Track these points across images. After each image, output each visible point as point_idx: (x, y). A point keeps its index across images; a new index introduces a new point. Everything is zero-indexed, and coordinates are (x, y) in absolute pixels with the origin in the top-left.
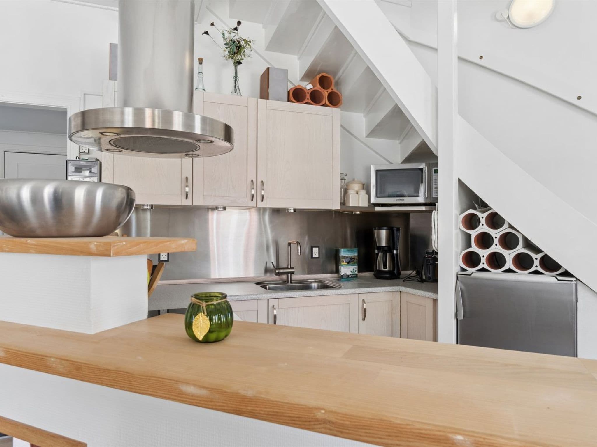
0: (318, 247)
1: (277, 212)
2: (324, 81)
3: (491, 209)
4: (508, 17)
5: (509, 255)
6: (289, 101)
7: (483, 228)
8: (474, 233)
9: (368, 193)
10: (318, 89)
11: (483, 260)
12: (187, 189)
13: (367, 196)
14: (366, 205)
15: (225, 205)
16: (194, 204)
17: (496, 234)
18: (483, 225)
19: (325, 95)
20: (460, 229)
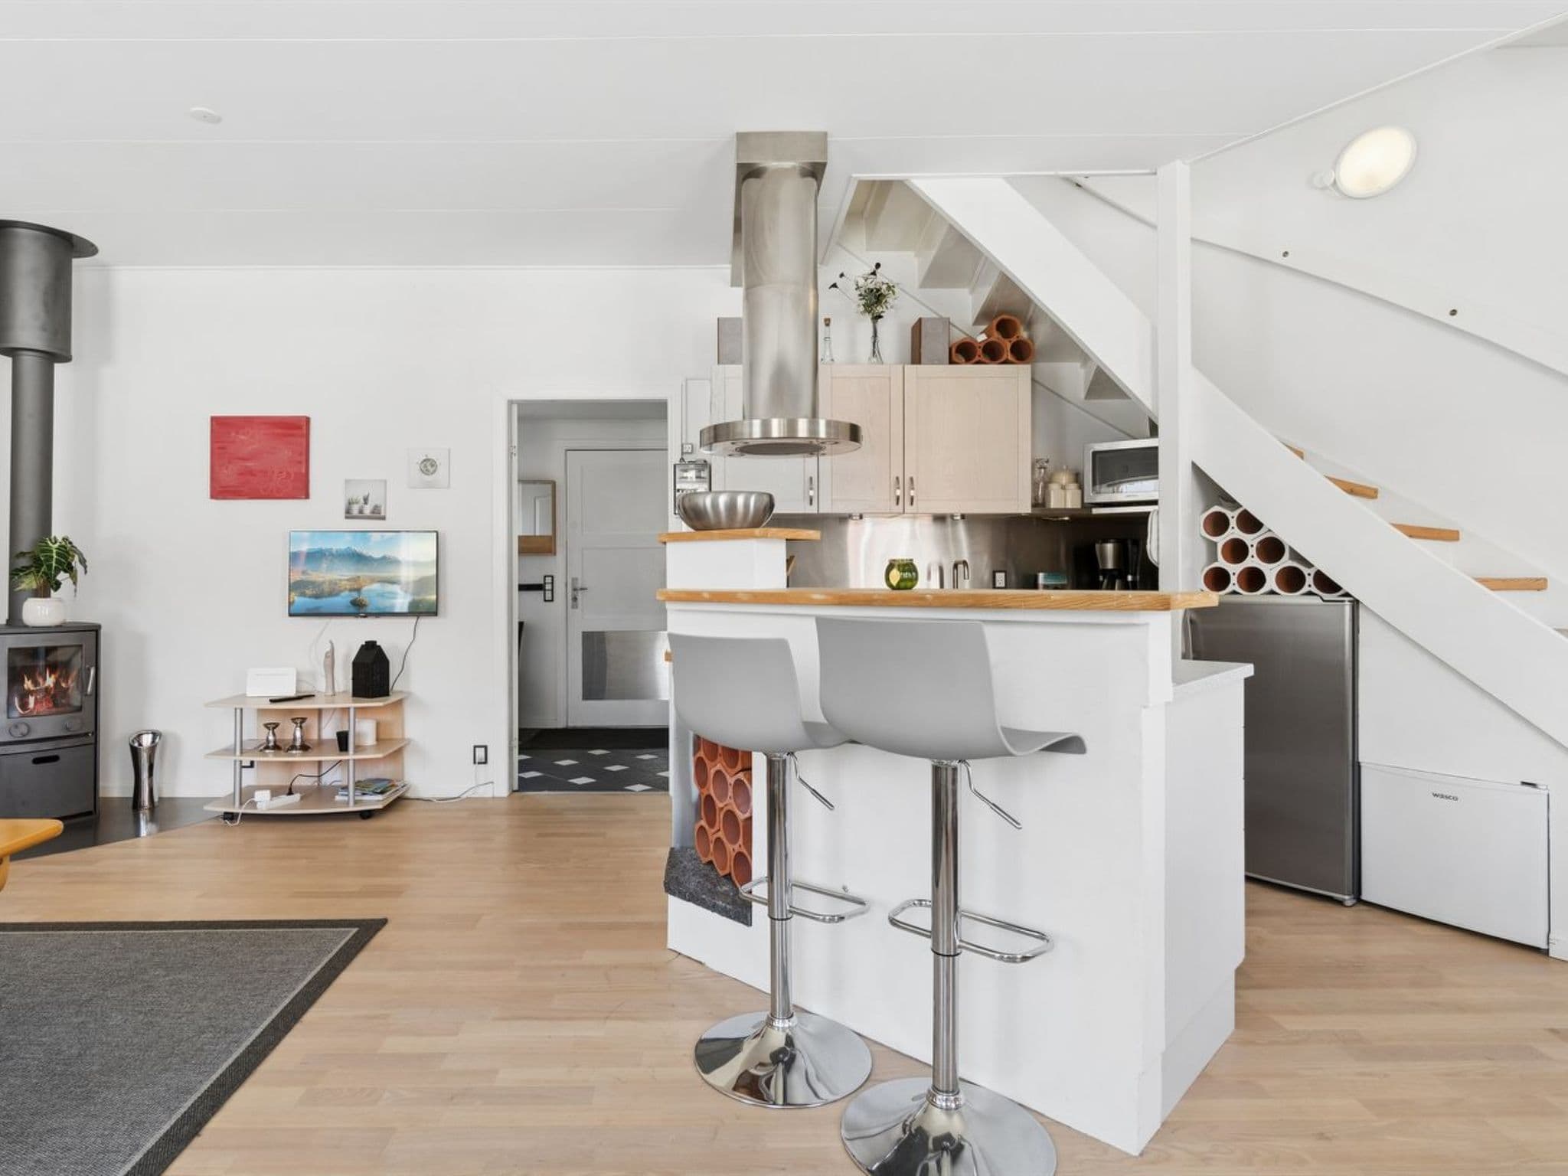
0: (1005, 572)
1: (940, 519)
2: (1005, 327)
3: (1241, 506)
4: (1335, 182)
5: (1271, 571)
6: (951, 362)
7: (1234, 532)
8: (1221, 540)
9: (1081, 488)
10: (997, 340)
11: (1234, 579)
12: (811, 493)
13: (1079, 492)
14: (1078, 506)
15: (861, 512)
16: (821, 511)
17: (1252, 540)
18: (1233, 528)
19: (1006, 346)
20: (1202, 536)
